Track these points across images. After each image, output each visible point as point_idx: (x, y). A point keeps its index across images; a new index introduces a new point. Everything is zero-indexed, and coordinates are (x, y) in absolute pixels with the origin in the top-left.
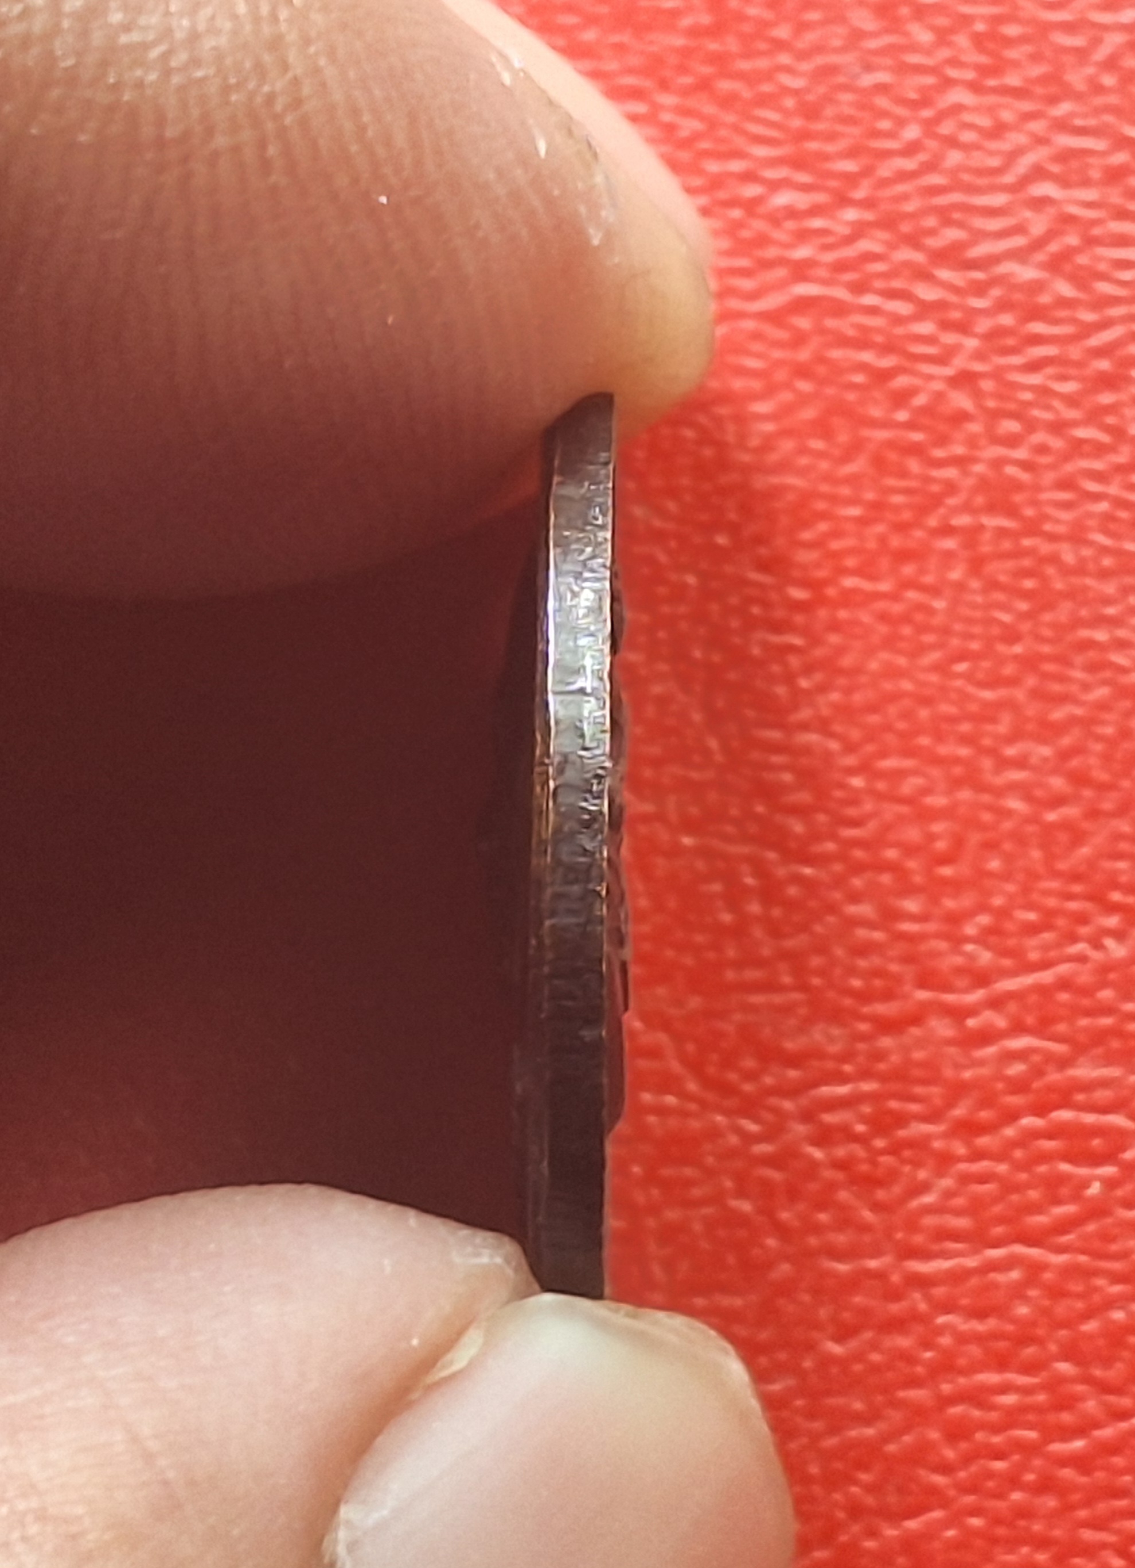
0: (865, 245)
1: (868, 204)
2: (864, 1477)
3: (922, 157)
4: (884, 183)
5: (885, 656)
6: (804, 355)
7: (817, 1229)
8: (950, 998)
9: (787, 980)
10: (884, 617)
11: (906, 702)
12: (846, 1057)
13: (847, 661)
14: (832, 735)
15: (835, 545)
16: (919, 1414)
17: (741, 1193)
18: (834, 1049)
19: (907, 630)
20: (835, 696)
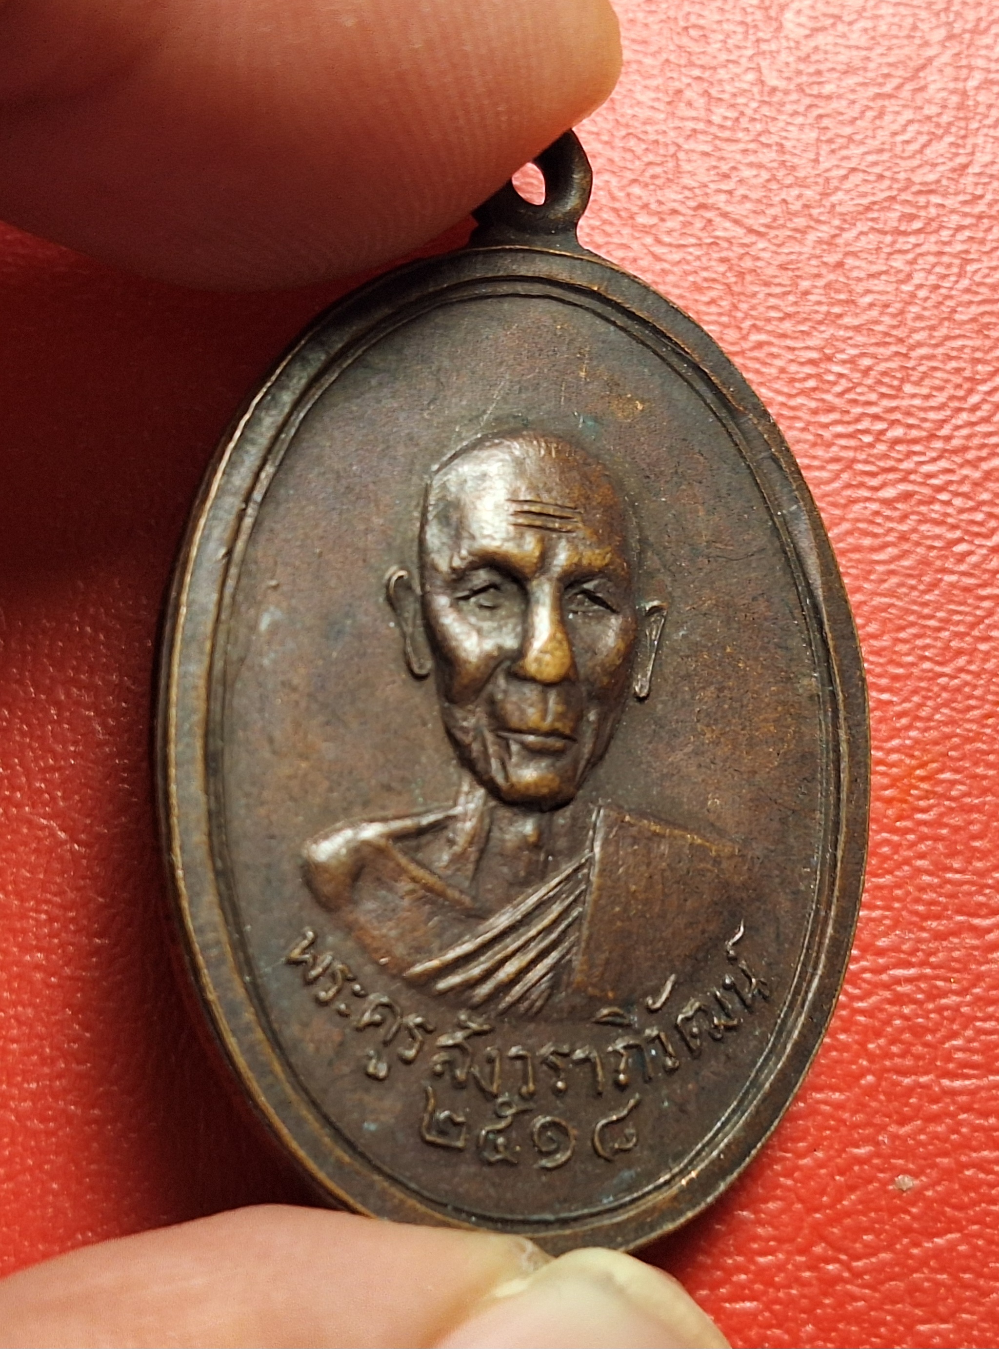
0: (943, 464)
1: (948, 439)
2: (914, 1210)
3: (979, 414)
4: (958, 428)
5: (945, 711)
6: (904, 527)
7: (891, 1056)
8: (976, 921)
9: (879, 903)
10: (944, 688)
11: (956, 740)
12: (913, 952)
13: (923, 713)
14: (912, 756)
15: (919, 642)
16: (948, 1174)
17: (845, 1031)
18: (906, 947)
19: (960, 698)
20: (913, 734)
